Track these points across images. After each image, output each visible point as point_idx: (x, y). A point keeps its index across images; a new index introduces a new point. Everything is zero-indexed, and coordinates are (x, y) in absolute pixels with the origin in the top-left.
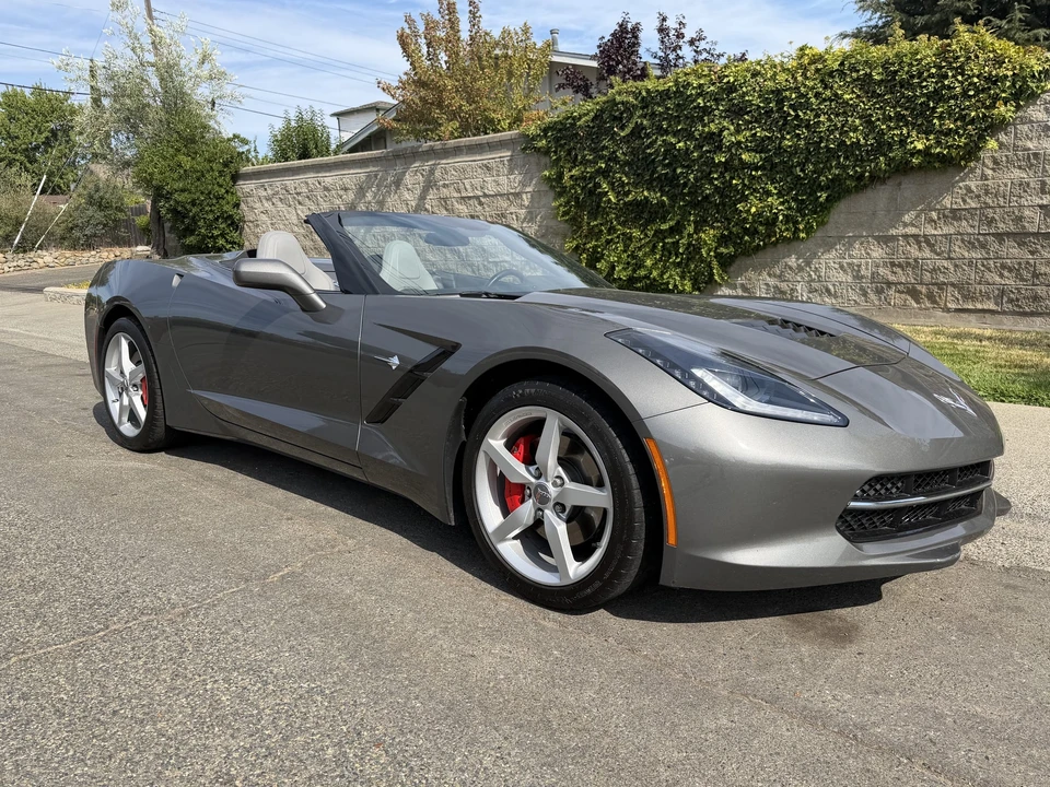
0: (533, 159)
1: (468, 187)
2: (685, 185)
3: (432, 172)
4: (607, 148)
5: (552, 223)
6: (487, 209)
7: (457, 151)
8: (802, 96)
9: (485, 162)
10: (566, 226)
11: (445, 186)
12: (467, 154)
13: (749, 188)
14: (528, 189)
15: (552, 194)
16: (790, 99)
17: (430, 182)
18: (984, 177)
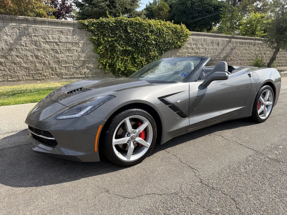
0: (84, 32)
1: (51, 38)
2: (139, 47)
3: (26, 29)
4: (117, 34)
5: (93, 54)
6: (61, 47)
7: (43, 23)
8: (163, 31)
9: (60, 29)
10: (98, 55)
11: (35, 36)
12: (48, 25)
13: (152, 49)
14: (81, 42)
15: (93, 44)
16: (161, 31)
17: (25, 33)
18: (182, 50)
